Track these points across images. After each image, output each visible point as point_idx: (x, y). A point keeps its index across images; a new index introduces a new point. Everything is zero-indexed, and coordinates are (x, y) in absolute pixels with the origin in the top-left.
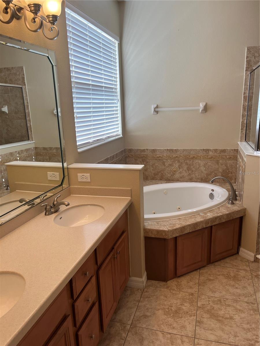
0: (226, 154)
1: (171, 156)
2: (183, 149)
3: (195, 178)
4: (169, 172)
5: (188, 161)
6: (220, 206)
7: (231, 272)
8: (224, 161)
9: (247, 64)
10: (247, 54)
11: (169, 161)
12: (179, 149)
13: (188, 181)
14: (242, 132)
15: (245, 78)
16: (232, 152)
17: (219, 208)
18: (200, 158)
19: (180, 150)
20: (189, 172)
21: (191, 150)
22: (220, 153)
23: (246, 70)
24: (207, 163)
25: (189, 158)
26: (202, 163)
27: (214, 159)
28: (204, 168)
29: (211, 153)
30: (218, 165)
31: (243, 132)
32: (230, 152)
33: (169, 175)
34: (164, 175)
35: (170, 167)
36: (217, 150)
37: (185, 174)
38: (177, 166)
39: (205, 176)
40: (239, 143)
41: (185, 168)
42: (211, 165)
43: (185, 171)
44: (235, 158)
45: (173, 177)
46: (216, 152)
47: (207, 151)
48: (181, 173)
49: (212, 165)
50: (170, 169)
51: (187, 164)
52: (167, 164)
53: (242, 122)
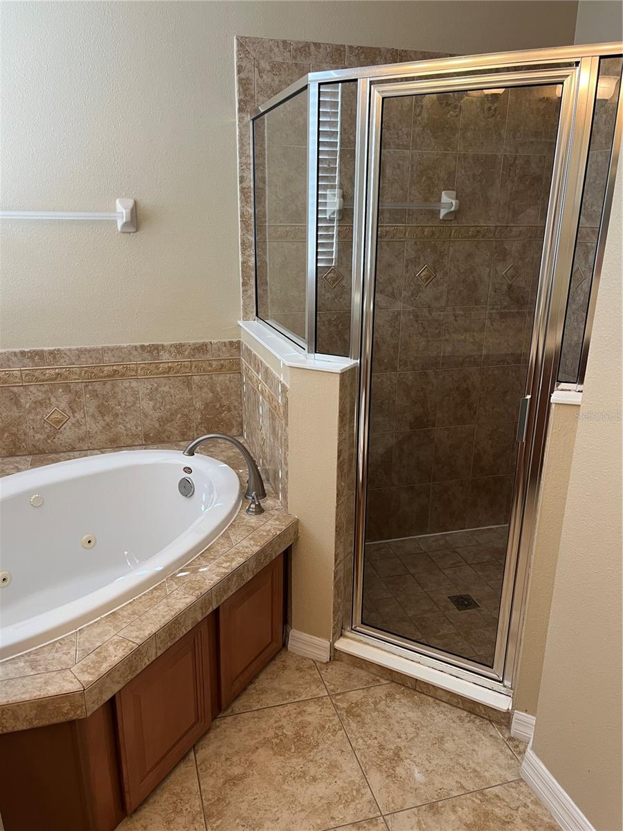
0: (209, 357)
1: (36, 374)
2: (77, 349)
3: (127, 435)
4: (39, 426)
5: (98, 387)
6: (229, 529)
7: (284, 722)
8: (207, 377)
9: (241, 90)
10: (240, 59)
11: (35, 391)
12: (62, 348)
13: (105, 446)
14: (246, 291)
15: (240, 132)
16: (224, 349)
17: (226, 536)
18: (133, 373)
19: (68, 353)
20: (106, 418)
21: (104, 350)
22: (193, 356)
23: (241, 110)
24: (157, 389)
25: (102, 377)
26: (142, 388)
27: (176, 373)
28: (152, 403)
29: (165, 357)
30: (190, 389)
31: (249, 292)
32: (219, 349)
33: (38, 436)
34: (23, 437)
35: (38, 410)
36: (181, 345)
37: (93, 426)
38: (64, 405)
39: (157, 425)
40: (241, 323)
41: (92, 407)
42: (169, 392)
43: (93, 416)
44: (235, 367)
45: (56, 440)
46: (179, 353)
47: (155, 349)
48: (78, 424)
49: (172, 391)
50: (38, 417)
51: (95, 394)
52: (26, 402)
53: (243, 263)
